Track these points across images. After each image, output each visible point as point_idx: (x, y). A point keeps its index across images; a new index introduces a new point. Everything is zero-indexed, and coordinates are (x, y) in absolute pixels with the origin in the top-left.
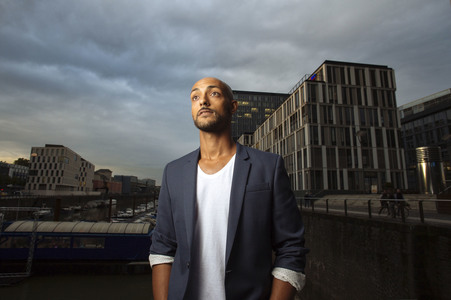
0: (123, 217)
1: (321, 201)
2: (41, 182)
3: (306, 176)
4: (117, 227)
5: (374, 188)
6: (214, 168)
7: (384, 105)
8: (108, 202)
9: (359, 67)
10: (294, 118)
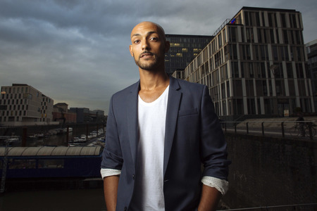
0: (78, 142)
1: (242, 124)
2: (10, 115)
3: (229, 103)
4: (74, 150)
5: (286, 112)
6: (152, 98)
7: (293, 43)
8: (65, 130)
9: (271, 12)
10: (218, 56)
